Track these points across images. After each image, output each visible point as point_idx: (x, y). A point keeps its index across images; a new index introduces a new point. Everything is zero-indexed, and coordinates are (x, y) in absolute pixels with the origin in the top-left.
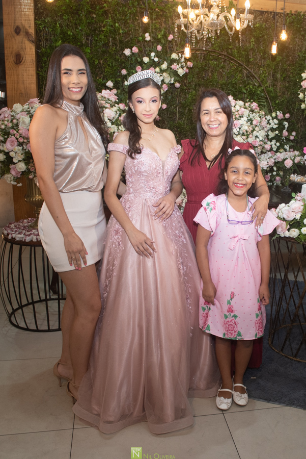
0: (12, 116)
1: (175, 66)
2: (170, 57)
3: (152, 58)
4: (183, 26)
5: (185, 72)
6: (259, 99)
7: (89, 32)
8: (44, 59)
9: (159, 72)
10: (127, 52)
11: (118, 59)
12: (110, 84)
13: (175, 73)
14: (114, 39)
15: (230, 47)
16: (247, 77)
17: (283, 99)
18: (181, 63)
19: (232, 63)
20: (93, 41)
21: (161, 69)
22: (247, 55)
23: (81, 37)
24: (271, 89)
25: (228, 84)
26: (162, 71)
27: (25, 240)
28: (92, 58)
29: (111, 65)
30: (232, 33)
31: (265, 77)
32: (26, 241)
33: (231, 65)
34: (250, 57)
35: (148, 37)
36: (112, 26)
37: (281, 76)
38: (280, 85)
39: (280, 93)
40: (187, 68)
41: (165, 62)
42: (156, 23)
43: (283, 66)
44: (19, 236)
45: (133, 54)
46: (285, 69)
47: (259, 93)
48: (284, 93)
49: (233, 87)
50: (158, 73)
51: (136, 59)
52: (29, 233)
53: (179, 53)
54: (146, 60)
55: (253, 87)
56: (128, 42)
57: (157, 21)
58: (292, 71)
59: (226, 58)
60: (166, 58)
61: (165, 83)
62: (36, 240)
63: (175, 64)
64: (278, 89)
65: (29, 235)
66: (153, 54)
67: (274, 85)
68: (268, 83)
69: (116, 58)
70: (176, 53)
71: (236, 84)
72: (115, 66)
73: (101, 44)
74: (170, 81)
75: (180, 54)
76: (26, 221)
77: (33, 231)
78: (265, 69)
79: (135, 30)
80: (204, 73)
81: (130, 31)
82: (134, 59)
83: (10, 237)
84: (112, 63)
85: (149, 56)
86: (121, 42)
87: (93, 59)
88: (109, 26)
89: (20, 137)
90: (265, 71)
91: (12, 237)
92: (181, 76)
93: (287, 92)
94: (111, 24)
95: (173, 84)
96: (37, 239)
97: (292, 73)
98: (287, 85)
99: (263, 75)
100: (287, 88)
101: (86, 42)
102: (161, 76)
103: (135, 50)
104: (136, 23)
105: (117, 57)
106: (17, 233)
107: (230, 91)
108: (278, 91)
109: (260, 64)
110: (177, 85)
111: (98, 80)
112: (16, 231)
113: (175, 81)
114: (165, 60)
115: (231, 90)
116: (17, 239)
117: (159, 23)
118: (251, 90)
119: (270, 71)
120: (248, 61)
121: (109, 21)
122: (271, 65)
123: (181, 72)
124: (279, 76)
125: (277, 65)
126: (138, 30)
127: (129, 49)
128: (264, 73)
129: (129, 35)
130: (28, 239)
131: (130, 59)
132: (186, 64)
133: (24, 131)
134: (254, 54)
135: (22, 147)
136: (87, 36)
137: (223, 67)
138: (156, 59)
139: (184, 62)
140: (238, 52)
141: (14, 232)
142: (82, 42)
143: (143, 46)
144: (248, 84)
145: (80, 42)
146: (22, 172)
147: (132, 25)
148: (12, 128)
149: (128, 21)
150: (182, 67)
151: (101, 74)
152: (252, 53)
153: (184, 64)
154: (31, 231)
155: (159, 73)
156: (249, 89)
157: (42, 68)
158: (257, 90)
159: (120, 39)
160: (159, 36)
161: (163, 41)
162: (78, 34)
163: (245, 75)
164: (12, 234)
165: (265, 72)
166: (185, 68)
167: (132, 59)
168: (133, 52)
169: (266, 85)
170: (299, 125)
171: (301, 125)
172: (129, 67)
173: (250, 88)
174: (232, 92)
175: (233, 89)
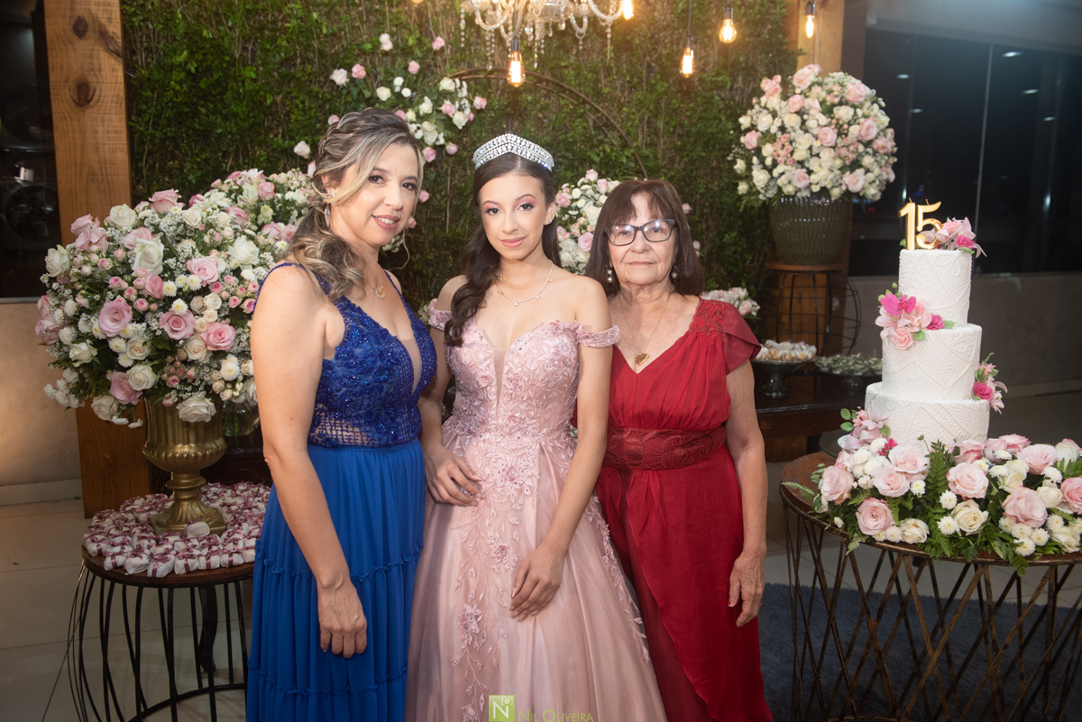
0: (110, 239)
1: (447, 107)
2: (436, 85)
3: (397, 90)
4: (478, 14)
5: (467, 120)
6: (624, 174)
7: (248, 32)
8: (144, 94)
9: (414, 119)
10: (340, 77)
11: (318, 93)
12: (302, 149)
13: (447, 122)
14: (308, 48)
15: (563, 64)
16: (596, 127)
17: (672, 173)
18: (461, 99)
19: (563, 98)
20: (258, 53)
21: (418, 114)
22: (597, 81)
23: (230, 44)
24: (646, 152)
25: (559, 143)
26: (421, 118)
27: (155, 571)
28: (258, 91)
29: (301, 106)
30: (583, 30)
31: (631, 126)
32: (158, 575)
33: (562, 102)
34: (600, 85)
35: (386, 42)
36: (301, 18)
37: (667, 123)
38: (665, 143)
39: (664, 159)
40: (473, 110)
41: (426, 98)
42: (399, 12)
43: (670, 104)
44: (137, 561)
45: (352, 80)
46: (675, 110)
47: (624, 160)
48: (672, 161)
49: (567, 150)
50: (412, 122)
51: (360, 93)
52: (161, 550)
53: (456, 76)
54: (384, 93)
55: (612, 150)
56: (337, 54)
57: (400, 9)
58: (688, 113)
59: (551, 87)
60: (428, 90)
61: (427, 146)
62: (184, 571)
63: (447, 102)
64: (660, 151)
65: (163, 558)
66: (398, 81)
67: (652, 145)
68: (640, 139)
69: (311, 91)
70: (451, 78)
71: (575, 143)
72: (310, 108)
73: (278, 59)
74: (437, 140)
75: (457, 80)
76: (138, 502)
77: (171, 539)
78: (634, 110)
79: (353, 28)
80: (504, 122)
81: (340, 30)
82: (355, 92)
83: (108, 563)
84: (303, 102)
85: (390, 85)
86: (322, 54)
87: (262, 93)
88: (297, 18)
89: (139, 296)
90: (633, 113)
91: (115, 565)
92: (460, 128)
93: (678, 158)
94: (300, 14)
95: (443, 147)
96: (186, 566)
97: (689, 117)
98: (679, 143)
99: (629, 124)
100: (678, 150)
101: (241, 55)
102: (419, 128)
103: (358, 71)
104: (353, 13)
105: (315, 88)
106: (128, 549)
107: (561, 160)
108: (660, 155)
109: (622, 100)
110: (452, 148)
111: (273, 139)
112: (123, 544)
113: (447, 139)
114: (424, 93)
115: (564, 157)
116: (131, 571)
117: (406, 13)
118: (607, 156)
119: (644, 114)
120: (598, 93)
121: (298, 6)
122: (647, 101)
123: (460, 119)
124: (660, 124)
125: (657, 102)
126: (358, 27)
127: (342, 70)
128: (630, 119)
129: (340, 39)
130: (162, 569)
131: (344, 92)
132: (471, 102)
133: (148, 281)
134: (610, 79)
135: (144, 324)
136: (246, 40)
137: (543, 109)
138: (407, 93)
139: (465, 97)
140: (578, 74)
141: (117, 549)
142: (232, 56)
143: (371, 63)
144: (601, 142)
145: (228, 55)
146: (144, 391)
147: (345, 17)
148: (113, 273)
149: (338, 8)
150: (461, 109)
151: (277, 126)
152: (605, 77)
153: (467, 102)
154: (165, 539)
155: (415, 123)
156: (602, 154)
157: (140, 116)
158: (621, 156)
159: (322, 48)
160: (411, 42)
161: (418, 53)
162: (222, 38)
163: (591, 123)
164: (113, 556)
165: (632, 117)
166: (468, 111)
167: (349, 93)
168: (354, 76)
169: (635, 144)
170: (704, 226)
171: (708, 228)
172: (343, 109)
173: (604, 151)
174: (566, 161)
175: (569, 155)
